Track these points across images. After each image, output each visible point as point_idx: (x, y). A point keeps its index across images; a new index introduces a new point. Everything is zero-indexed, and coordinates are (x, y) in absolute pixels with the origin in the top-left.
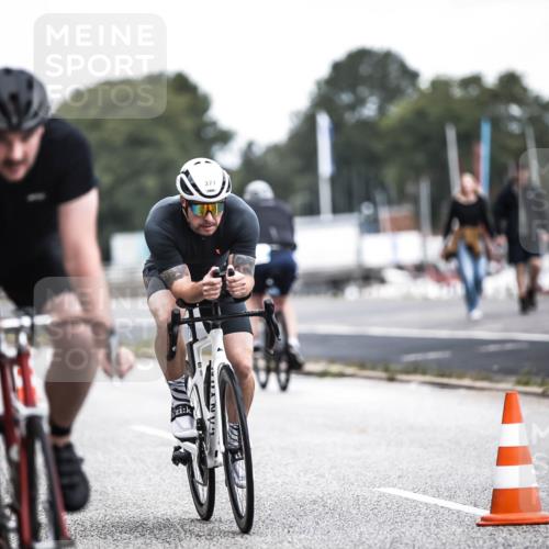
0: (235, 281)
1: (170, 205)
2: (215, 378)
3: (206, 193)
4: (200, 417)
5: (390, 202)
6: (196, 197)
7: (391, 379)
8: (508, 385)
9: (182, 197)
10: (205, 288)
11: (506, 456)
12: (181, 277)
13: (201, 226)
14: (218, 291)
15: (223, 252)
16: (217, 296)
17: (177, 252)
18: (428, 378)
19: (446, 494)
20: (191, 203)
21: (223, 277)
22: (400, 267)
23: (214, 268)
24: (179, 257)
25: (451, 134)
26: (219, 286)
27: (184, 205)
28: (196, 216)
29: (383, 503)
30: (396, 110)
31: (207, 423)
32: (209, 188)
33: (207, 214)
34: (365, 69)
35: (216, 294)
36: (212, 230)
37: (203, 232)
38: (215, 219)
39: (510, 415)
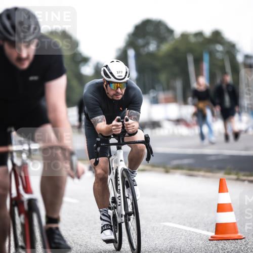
0: (129, 124)
1: (97, 83)
2: (120, 176)
3: (117, 77)
4: (114, 196)
5: (164, 90)
6: (112, 79)
7: (167, 172)
8: (221, 175)
9: (104, 79)
10: (114, 127)
11: (221, 208)
12: (101, 122)
13: (114, 95)
14: (120, 129)
15: (124, 109)
16: (120, 132)
17: (100, 109)
18: (184, 171)
19: (195, 225)
20: (109, 83)
21: (123, 122)
22: (169, 120)
23: (118, 117)
24: (101, 112)
25: (190, 59)
26: (121, 126)
27: (105, 83)
28: (112, 90)
29: (165, 230)
30: (165, 47)
31: (117, 199)
32: (119, 74)
33: (117, 88)
34: (150, 28)
35: (119, 131)
36: (120, 97)
37: (115, 98)
38: (122, 91)
39: (222, 189)
